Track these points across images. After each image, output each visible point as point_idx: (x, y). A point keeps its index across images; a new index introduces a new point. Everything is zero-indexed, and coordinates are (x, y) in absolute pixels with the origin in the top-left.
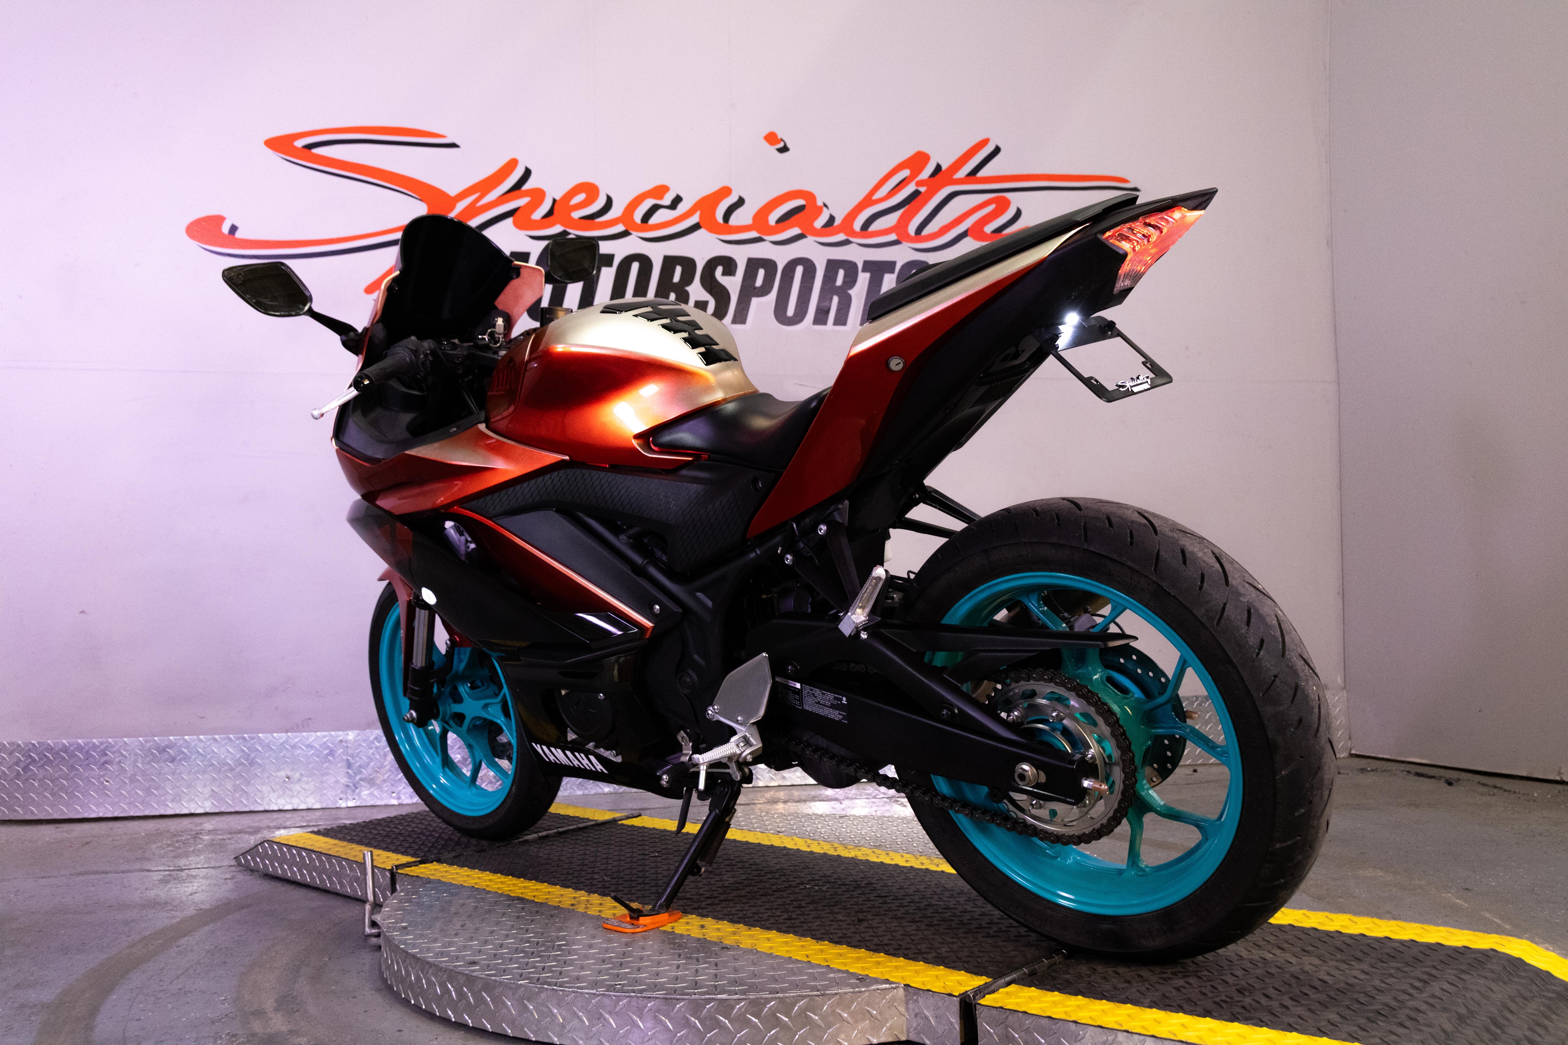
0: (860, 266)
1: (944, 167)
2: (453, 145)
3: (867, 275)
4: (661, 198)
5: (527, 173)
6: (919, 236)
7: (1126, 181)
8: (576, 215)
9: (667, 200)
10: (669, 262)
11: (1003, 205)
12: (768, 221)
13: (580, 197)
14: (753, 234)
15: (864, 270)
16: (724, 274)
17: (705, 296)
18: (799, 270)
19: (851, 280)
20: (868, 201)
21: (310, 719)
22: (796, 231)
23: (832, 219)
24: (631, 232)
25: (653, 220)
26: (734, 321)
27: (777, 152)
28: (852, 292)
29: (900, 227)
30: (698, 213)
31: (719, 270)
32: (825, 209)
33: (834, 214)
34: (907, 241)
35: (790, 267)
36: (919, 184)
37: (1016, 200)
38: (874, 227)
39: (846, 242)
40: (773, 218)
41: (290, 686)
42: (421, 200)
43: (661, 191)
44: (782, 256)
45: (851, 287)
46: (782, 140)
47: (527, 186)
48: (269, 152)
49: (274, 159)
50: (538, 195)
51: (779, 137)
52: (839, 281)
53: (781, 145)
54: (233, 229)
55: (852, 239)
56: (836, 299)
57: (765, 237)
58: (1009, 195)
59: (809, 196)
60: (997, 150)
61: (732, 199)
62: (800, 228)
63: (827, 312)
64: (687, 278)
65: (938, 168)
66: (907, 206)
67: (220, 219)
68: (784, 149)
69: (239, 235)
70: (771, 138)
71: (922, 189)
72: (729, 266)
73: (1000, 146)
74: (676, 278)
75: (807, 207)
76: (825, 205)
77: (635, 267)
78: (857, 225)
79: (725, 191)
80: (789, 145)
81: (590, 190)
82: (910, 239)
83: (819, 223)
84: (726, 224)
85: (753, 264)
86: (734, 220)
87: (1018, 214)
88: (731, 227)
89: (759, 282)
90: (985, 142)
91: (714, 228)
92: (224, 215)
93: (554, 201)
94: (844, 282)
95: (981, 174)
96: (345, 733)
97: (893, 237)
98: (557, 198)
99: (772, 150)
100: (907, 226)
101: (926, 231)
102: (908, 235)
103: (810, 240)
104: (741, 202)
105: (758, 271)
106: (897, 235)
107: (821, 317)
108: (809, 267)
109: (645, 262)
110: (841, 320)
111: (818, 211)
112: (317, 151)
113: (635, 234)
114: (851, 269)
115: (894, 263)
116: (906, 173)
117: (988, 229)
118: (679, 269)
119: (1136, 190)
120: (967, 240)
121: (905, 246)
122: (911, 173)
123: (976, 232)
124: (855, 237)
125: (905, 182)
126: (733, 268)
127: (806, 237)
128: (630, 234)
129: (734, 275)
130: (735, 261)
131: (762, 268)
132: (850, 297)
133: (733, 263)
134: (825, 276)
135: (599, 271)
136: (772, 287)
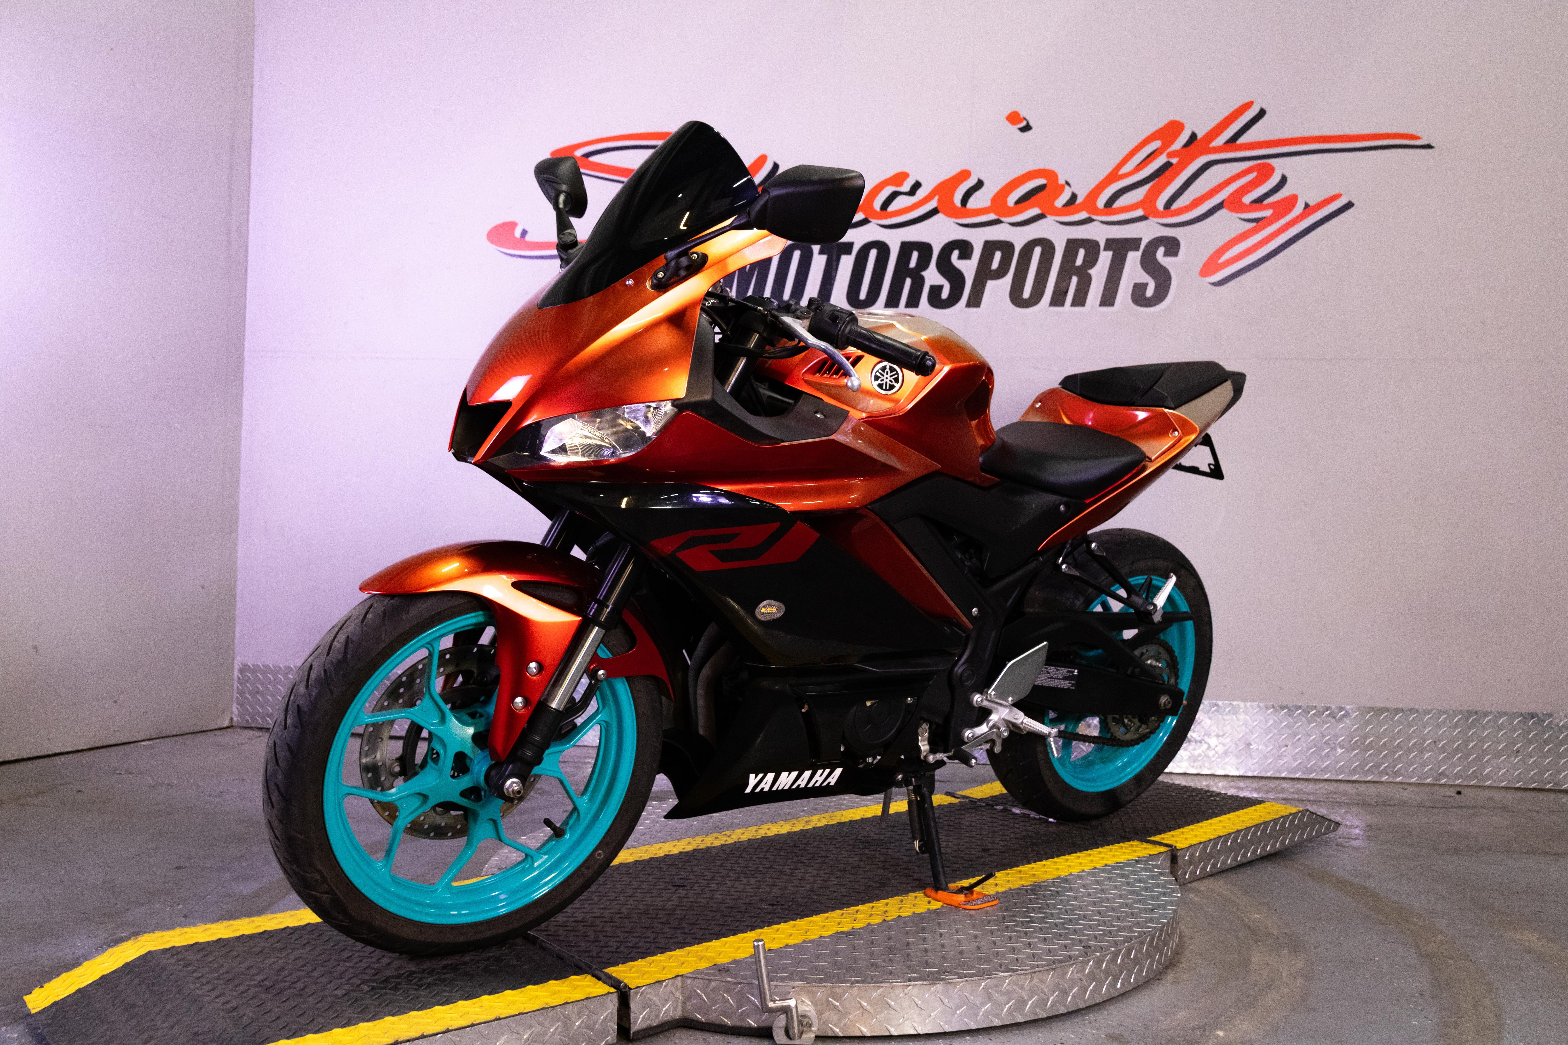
0: (1102, 245)
1: (1199, 136)
4: (901, 185)
5: (775, 168)
6: (1167, 211)
7: (1417, 138)
9: (906, 187)
10: (907, 248)
11: (1265, 172)
12: (1006, 202)
14: (992, 217)
15: (1106, 249)
16: (960, 257)
17: (940, 280)
18: (1038, 251)
19: (1092, 259)
20: (1113, 176)
22: (1036, 211)
23: (1074, 197)
24: (871, 220)
25: (892, 208)
26: (969, 305)
27: (1019, 132)
28: (1092, 272)
29: (1148, 203)
30: (937, 198)
31: (956, 253)
32: (1067, 187)
33: (1076, 192)
34: (1154, 216)
35: (1028, 248)
36: (1170, 155)
37: (1281, 166)
38: (1118, 204)
39: (1089, 220)
40: (1012, 200)
43: (901, 177)
44: (1019, 238)
45: (1092, 266)
46: (1025, 119)
51: (1022, 116)
52: (1079, 262)
53: (1024, 124)
54: (524, 233)
55: (1094, 217)
56: (1074, 280)
57: (1002, 219)
58: (1272, 162)
59: (1050, 175)
60: (1262, 113)
61: (971, 182)
62: (1040, 208)
63: (1065, 292)
64: (924, 263)
65: (1194, 136)
66: (1156, 180)
67: (514, 225)
68: (1027, 128)
69: (528, 238)
70: (1013, 118)
71: (1174, 161)
72: (965, 249)
73: (1266, 108)
74: (913, 264)
75: (1048, 186)
76: (1067, 183)
77: (873, 253)
78: (1101, 202)
79: (964, 175)
80: (1031, 124)
82: (1157, 214)
83: (1060, 202)
84: (963, 208)
85: (990, 247)
86: (972, 204)
87: (1284, 180)
88: (969, 210)
89: (995, 265)
90: (1248, 105)
91: (952, 213)
92: (517, 221)
94: (1084, 262)
95: (1242, 140)
97: (1139, 213)
99: (1015, 129)
100: (1155, 201)
101: (1175, 206)
102: (1157, 209)
103: (1050, 220)
104: (980, 184)
105: (995, 253)
106: (1144, 210)
107: (1058, 299)
108: (1047, 246)
109: (883, 248)
110: (1080, 300)
111: (1060, 190)
112: (594, 159)
113: (874, 221)
114: (1092, 248)
115: (1139, 241)
116: (1157, 144)
117: (1247, 199)
118: (915, 255)
119: (1428, 147)
120: (1223, 212)
121: (1152, 221)
122: (1162, 144)
123: (1233, 204)
124: (1098, 215)
125: (1155, 153)
126: (969, 251)
127: (1046, 217)
128: (869, 222)
129: (970, 259)
130: (971, 244)
131: (999, 250)
132: (1090, 277)
133: (970, 247)
134: (1064, 256)
135: (838, 259)
136: (1008, 269)
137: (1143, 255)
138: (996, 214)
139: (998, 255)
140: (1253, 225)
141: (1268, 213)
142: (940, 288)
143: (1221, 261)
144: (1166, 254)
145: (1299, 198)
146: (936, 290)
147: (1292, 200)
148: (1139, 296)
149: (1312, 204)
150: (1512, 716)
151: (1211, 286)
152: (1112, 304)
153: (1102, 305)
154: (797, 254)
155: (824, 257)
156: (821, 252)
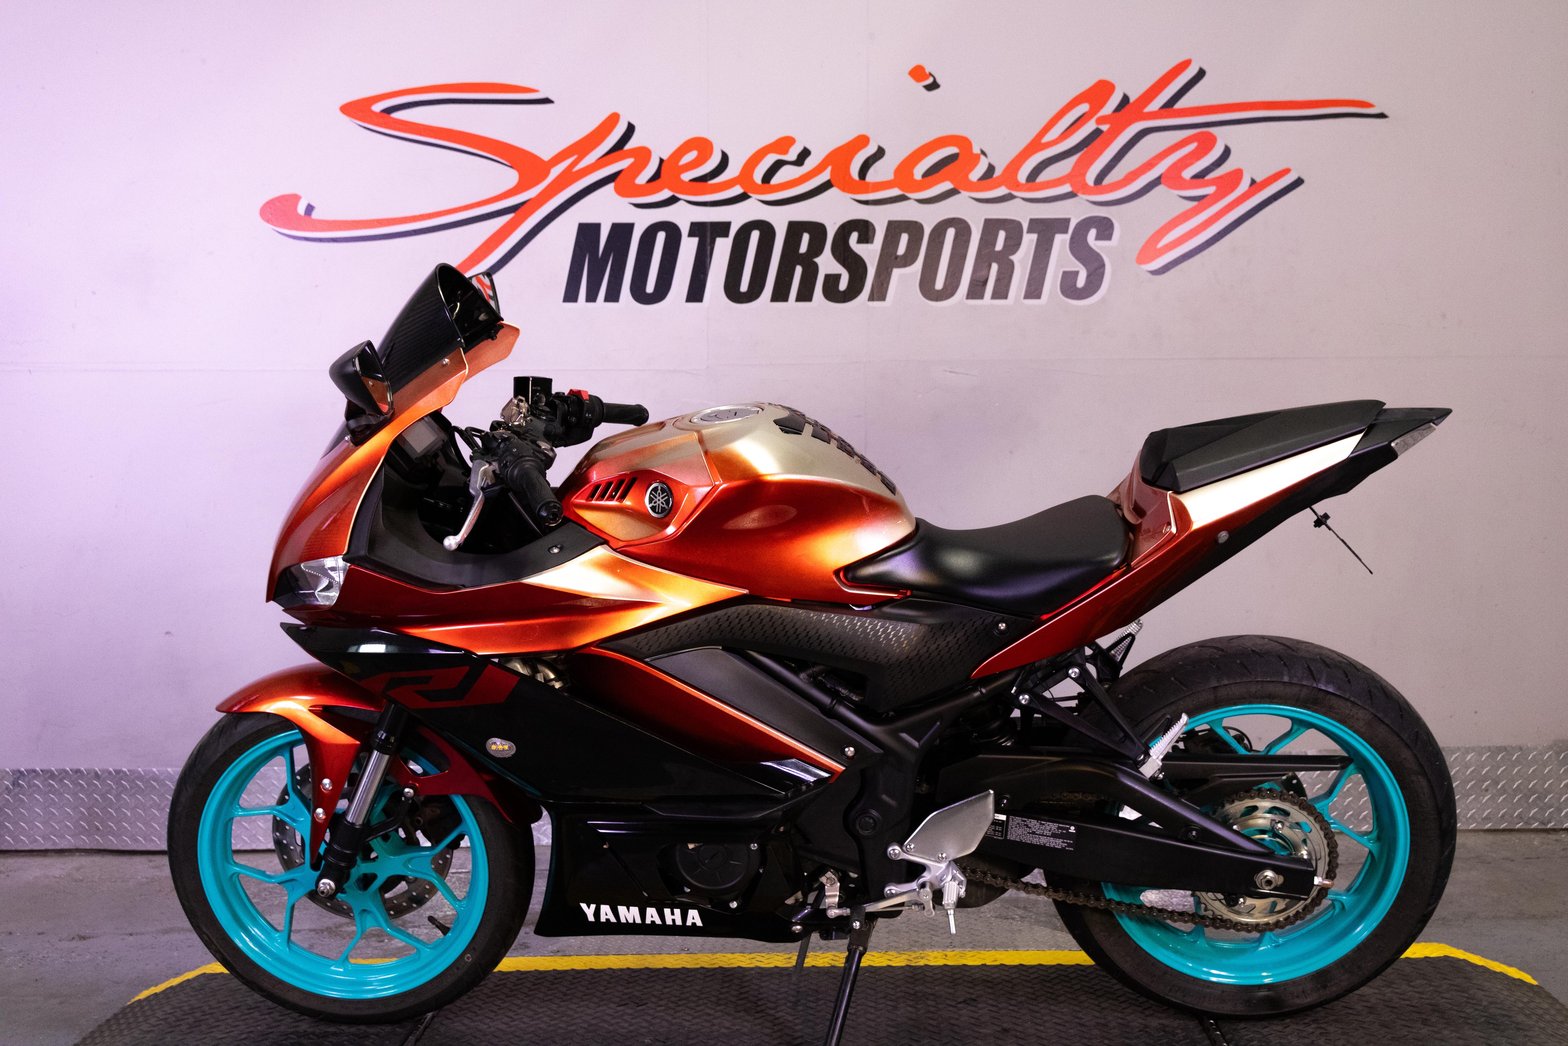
0: (1025, 226)
1: (1132, 100)
2: (547, 101)
3: (1034, 237)
4: (786, 152)
5: (630, 129)
6: (1099, 187)
7: (1369, 105)
8: (687, 177)
9: (792, 155)
10: (795, 229)
11: (1207, 143)
12: (913, 175)
13: (692, 156)
14: (895, 192)
15: (1030, 231)
16: (860, 241)
18: (951, 233)
19: (1014, 243)
20: (1035, 145)
22: (947, 186)
23: (991, 169)
24: (750, 194)
25: (776, 180)
26: (872, 298)
27: (924, 91)
28: (1015, 258)
29: (1076, 176)
30: (829, 169)
31: (854, 236)
32: (982, 157)
33: (993, 163)
34: (1084, 193)
35: (939, 230)
36: (1100, 121)
37: (1224, 136)
38: (1043, 177)
39: (1009, 197)
40: (919, 171)
42: (511, 167)
43: (785, 143)
44: (929, 217)
45: (1014, 252)
46: (931, 74)
47: (630, 145)
48: (345, 119)
49: (350, 126)
50: (643, 154)
51: (927, 71)
52: (999, 246)
53: (930, 80)
54: (310, 209)
55: (1015, 193)
56: (995, 267)
57: (909, 195)
58: (1213, 130)
59: (963, 142)
60: (1201, 74)
61: (870, 150)
62: (952, 182)
63: (985, 282)
64: (816, 248)
65: (1125, 99)
66: (1085, 149)
67: (296, 198)
68: (933, 86)
69: (315, 215)
70: (918, 73)
71: (1105, 128)
72: (865, 230)
73: (1205, 68)
74: (803, 248)
75: (960, 157)
76: (983, 153)
77: (755, 235)
78: (1023, 175)
79: (862, 141)
80: (939, 81)
81: (702, 146)
82: (1087, 191)
83: (975, 175)
84: (862, 182)
85: (895, 229)
86: (872, 176)
87: (1227, 152)
88: (868, 183)
89: (901, 250)
90: (1186, 64)
91: (848, 186)
92: (299, 193)
93: (662, 161)
94: (1005, 246)
95: (1180, 105)
97: (1066, 188)
98: (665, 157)
99: (919, 87)
100: (1084, 174)
101: (1108, 180)
102: (1085, 186)
103: (964, 194)
104: (880, 153)
105: (900, 236)
106: (1071, 186)
107: (976, 291)
108: (962, 228)
109: (766, 230)
110: (1001, 292)
111: (974, 160)
112: (398, 115)
113: (754, 196)
114: (1014, 229)
115: (1067, 221)
116: (1084, 108)
117: (1188, 173)
118: (806, 238)
119: (1382, 116)
120: (1161, 189)
121: (1082, 197)
122: (1091, 108)
123: (1172, 178)
124: (1019, 190)
125: (1083, 118)
126: (870, 233)
127: (959, 193)
128: (749, 197)
129: (872, 242)
130: (872, 225)
131: (905, 232)
132: (1012, 265)
133: (871, 228)
134: (981, 239)
135: (713, 243)
136: (917, 255)
137: (1072, 238)
138: (901, 189)
139: (904, 238)
140: (1195, 203)
141: (1210, 190)
142: (838, 277)
143: (1161, 244)
144: (1098, 237)
145: (1245, 173)
146: (832, 280)
147: (1237, 175)
148: (1069, 288)
149: (1258, 179)
150: (1480, 751)
151: (1150, 275)
152: (1038, 296)
153: (1027, 296)
154: (661, 237)
155: (695, 241)
156: (691, 234)
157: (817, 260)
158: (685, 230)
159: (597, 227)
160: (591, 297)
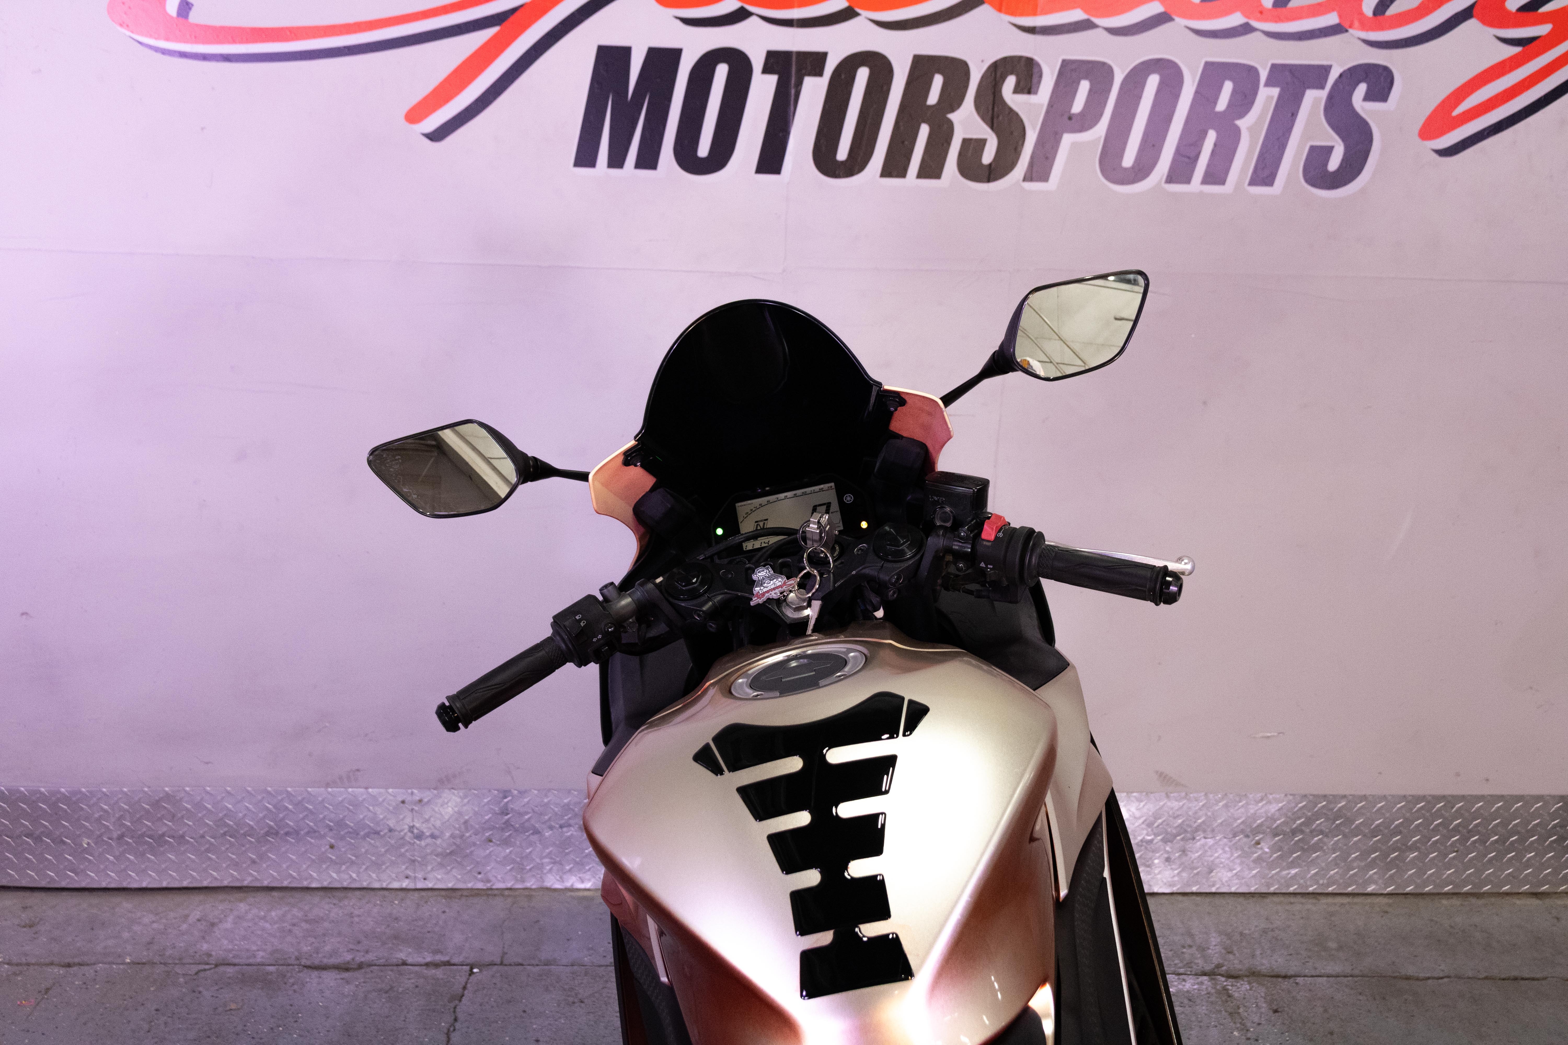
0: (1264, 75)
3: (1275, 92)
6: (1380, 18)
10: (923, 67)
14: (1076, 15)
15: (1269, 83)
16: (1017, 90)
17: (982, 130)
18: (1153, 82)
19: (1243, 101)
21: (358, 770)
22: (1154, 8)
24: (858, 10)
26: (1029, 177)
28: (1243, 124)
31: (1010, 82)
34: (1356, 27)
35: (1138, 76)
39: (1246, 29)
41: (327, 724)
44: (1124, 56)
45: (1243, 114)
52: (1222, 103)
54: (185, 7)
55: (1255, 24)
56: (1211, 136)
57: (1096, 21)
62: (1163, 4)
63: (1194, 159)
64: (953, 97)
69: (194, 16)
72: (1027, 73)
74: (933, 98)
77: (863, 75)
82: (1361, 23)
85: (1071, 72)
89: (1078, 106)
91: (1007, 4)
94: (1230, 105)
96: (410, 791)
97: (1331, 19)
101: (1395, 9)
102: (1361, 13)
103: (1179, 23)
105: (1079, 83)
106: (1341, 15)
107: (1181, 170)
108: (1171, 75)
109: (880, 67)
110: (1216, 174)
113: (865, 14)
114: (1246, 80)
115: (1327, 69)
117: (1513, 4)
118: (938, 81)
120: (1472, 24)
121: (1353, 34)
123: (1490, 9)
124: (1261, 20)
126: (1035, 80)
127: (1173, 20)
128: (857, 14)
129: (1036, 93)
130: (1039, 65)
131: (1086, 78)
132: (1237, 132)
133: (1035, 70)
134: (1197, 92)
135: (799, 84)
136: (1101, 115)
137: (1330, 97)
138: (1086, 11)
139: (1084, 87)
140: (1518, 49)
141: (1544, 29)
142: (981, 144)
143: (1457, 112)
144: (1369, 96)
146: (972, 147)
148: (1316, 170)
151: (1435, 156)
152: (1270, 182)
153: (1253, 182)
154: (722, 71)
155: (773, 79)
156: (766, 70)
157: (951, 116)
158: (758, 62)
159: (625, 53)
160: (616, 161)
